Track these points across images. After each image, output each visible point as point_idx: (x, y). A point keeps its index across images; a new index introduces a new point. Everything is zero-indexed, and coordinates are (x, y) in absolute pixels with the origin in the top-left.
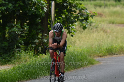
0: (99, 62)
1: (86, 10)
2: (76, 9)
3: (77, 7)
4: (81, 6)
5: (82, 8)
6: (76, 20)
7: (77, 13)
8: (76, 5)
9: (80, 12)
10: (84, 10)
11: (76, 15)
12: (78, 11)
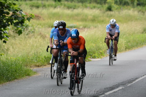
0: (37, 73)
1: (21, 11)
2: (9, 10)
3: (10, 8)
4: (15, 7)
5: (16, 9)
6: (10, 23)
7: (10, 15)
8: (9, 6)
9: (13, 14)
10: (19, 12)
11: (8, 17)
12: (11, 13)
